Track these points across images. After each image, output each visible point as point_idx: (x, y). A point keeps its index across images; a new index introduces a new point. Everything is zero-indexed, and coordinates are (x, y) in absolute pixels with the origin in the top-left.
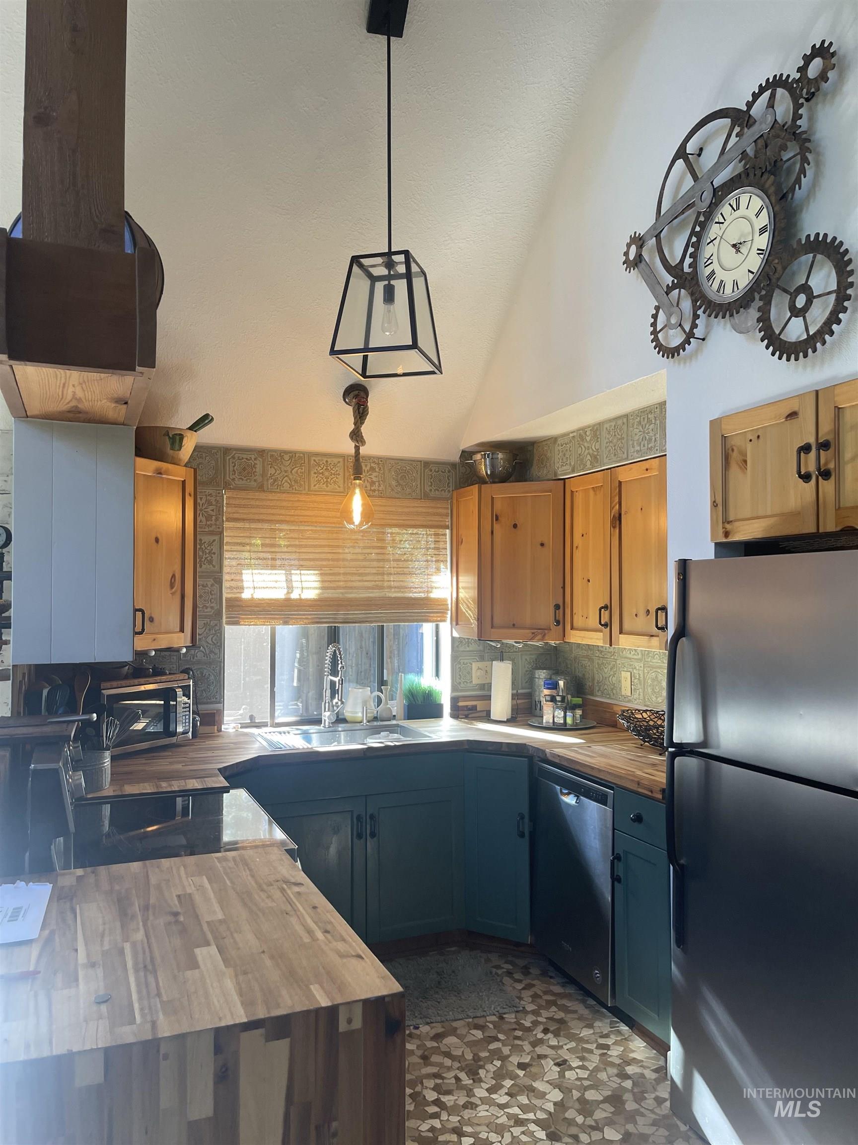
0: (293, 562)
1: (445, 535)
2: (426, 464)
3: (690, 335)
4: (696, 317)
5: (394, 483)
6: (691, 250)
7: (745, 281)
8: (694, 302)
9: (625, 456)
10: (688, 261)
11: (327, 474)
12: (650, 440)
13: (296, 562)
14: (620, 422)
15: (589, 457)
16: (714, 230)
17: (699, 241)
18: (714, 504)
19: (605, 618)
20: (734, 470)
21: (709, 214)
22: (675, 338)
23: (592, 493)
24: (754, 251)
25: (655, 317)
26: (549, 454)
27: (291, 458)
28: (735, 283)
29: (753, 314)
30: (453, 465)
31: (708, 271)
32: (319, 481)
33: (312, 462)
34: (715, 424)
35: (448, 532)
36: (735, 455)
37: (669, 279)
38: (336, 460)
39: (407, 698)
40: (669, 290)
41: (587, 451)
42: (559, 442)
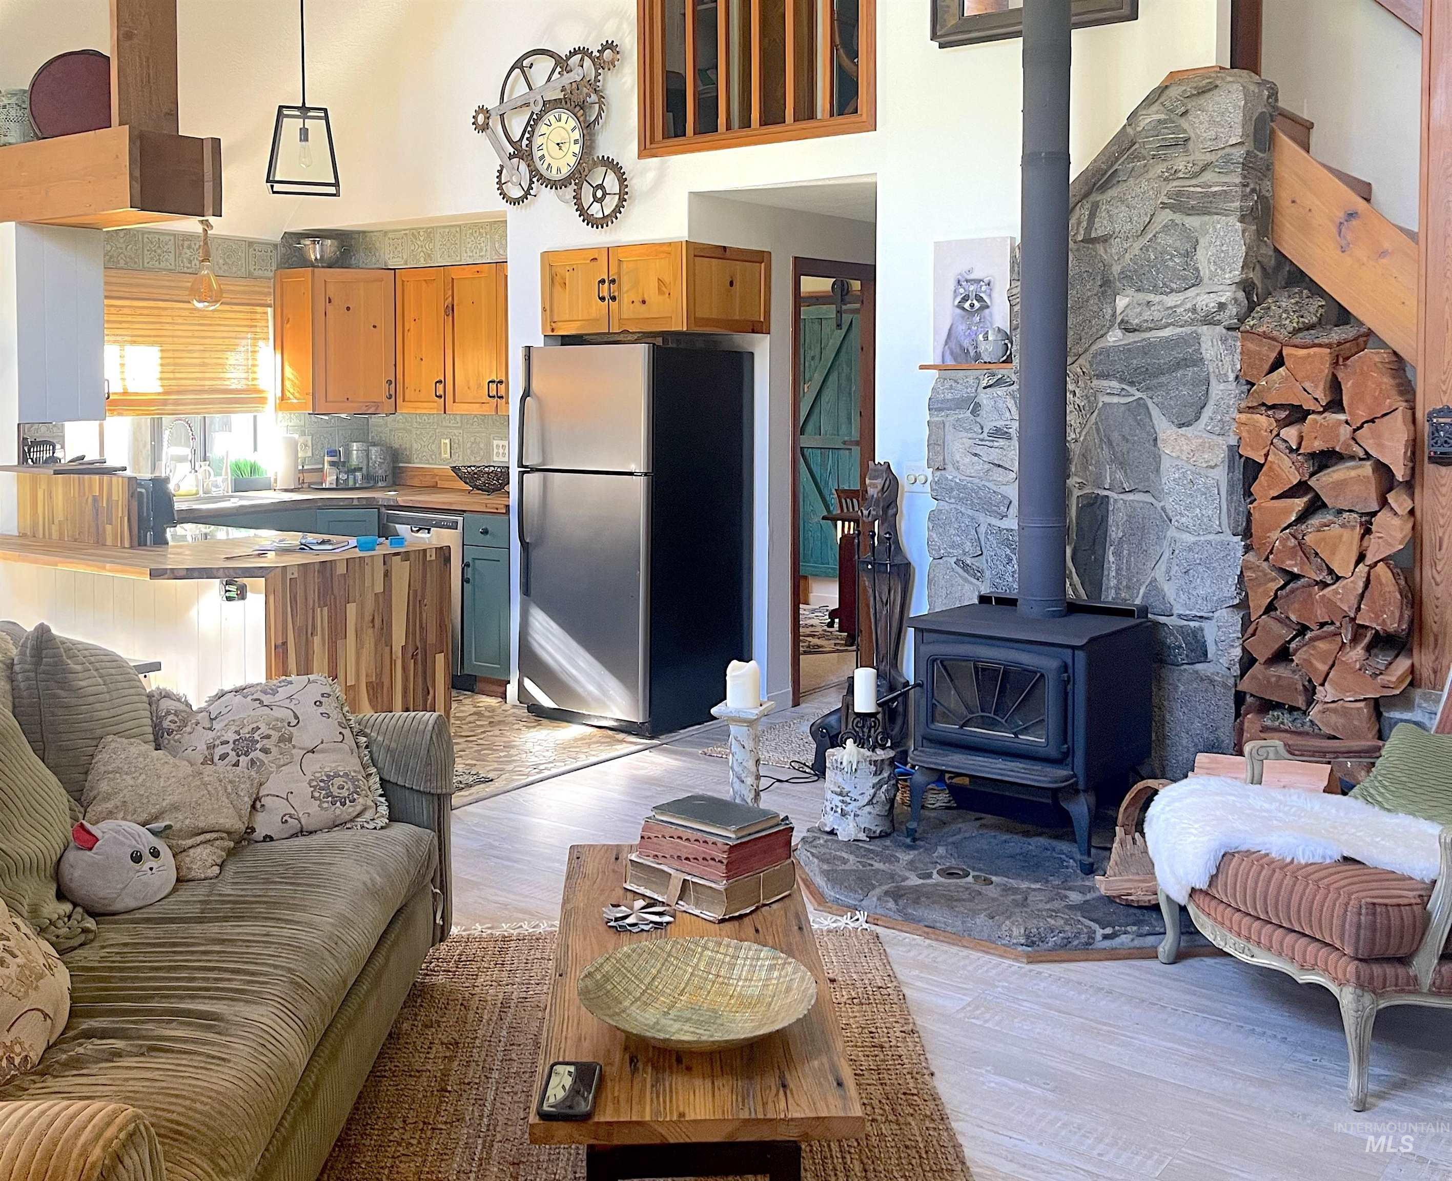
0: (126, 338)
1: (266, 313)
2: (251, 244)
3: (527, 193)
4: (531, 182)
5: (221, 261)
6: (527, 135)
7: (565, 171)
8: (531, 172)
9: (458, 258)
10: (525, 142)
11: (159, 251)
12: (481, 250)
13: (129, 339)
14: (453, 230)
15: (422, 254)
16: (542, 128)
17: (533, 131)
18: (544, 309)
19: (440, 392)
20: (558, 288)
21: (540, 117)
22: (517, 193)
23: (424, 283)
24: (570, 154)
25: (500, 172)
26: (378, 245)
27: (125, 235)
28: (559, 170)
29: (569, 192)
30: (275, 246)
31: (540, 154)
32: (152, 259)
33: (146, 240)
34: (545, 255)
35: (270, 311)
36: (558, 279)
37: (512, 150)
38: (167, 238)
39: (233, 471)
40: (511, 157)
41: (420, 249)
42: (390, 235)
